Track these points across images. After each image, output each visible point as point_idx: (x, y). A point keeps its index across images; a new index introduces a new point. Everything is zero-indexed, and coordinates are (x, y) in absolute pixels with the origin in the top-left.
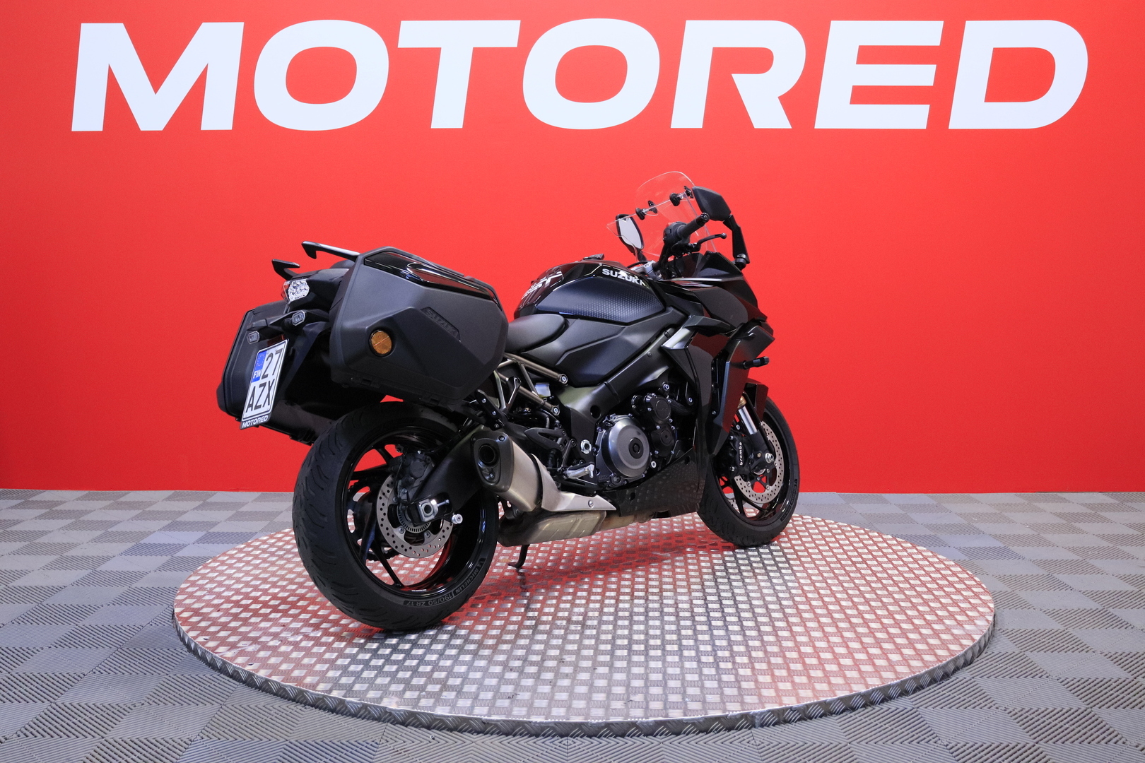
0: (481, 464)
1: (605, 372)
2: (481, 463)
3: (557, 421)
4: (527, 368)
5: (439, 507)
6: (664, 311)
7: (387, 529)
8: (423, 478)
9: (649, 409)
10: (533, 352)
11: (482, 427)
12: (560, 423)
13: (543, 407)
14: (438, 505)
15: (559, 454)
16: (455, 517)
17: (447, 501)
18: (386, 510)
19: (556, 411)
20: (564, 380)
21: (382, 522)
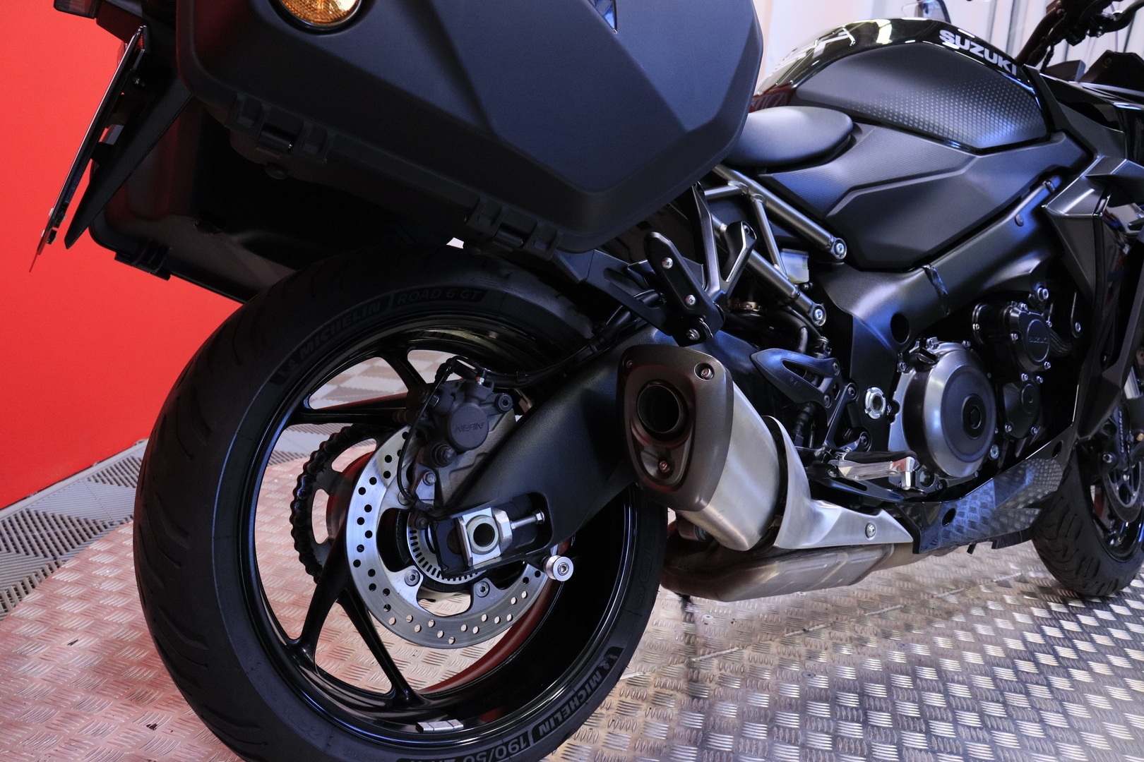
0: (638, 431)
1: (927, 245)
2: (640, 428)
3: (824, 340)
4: (768, 211)
5: (514, 532)
6: (1046, 139)
7: (372, 573)
8: (486, 447)
9: (1014, 336)
10: (786, 178)
11: (655, 332)
12: (829, 345)
13: (793, 302)
14: (514, 525)
15: (820, 415)
16: (555, 560)
17: (539, 517)
18: (373, 525)
19: (820, 316)
20: (841, 250)
21: (359, 556)
